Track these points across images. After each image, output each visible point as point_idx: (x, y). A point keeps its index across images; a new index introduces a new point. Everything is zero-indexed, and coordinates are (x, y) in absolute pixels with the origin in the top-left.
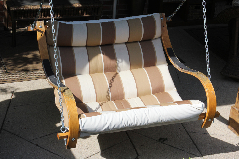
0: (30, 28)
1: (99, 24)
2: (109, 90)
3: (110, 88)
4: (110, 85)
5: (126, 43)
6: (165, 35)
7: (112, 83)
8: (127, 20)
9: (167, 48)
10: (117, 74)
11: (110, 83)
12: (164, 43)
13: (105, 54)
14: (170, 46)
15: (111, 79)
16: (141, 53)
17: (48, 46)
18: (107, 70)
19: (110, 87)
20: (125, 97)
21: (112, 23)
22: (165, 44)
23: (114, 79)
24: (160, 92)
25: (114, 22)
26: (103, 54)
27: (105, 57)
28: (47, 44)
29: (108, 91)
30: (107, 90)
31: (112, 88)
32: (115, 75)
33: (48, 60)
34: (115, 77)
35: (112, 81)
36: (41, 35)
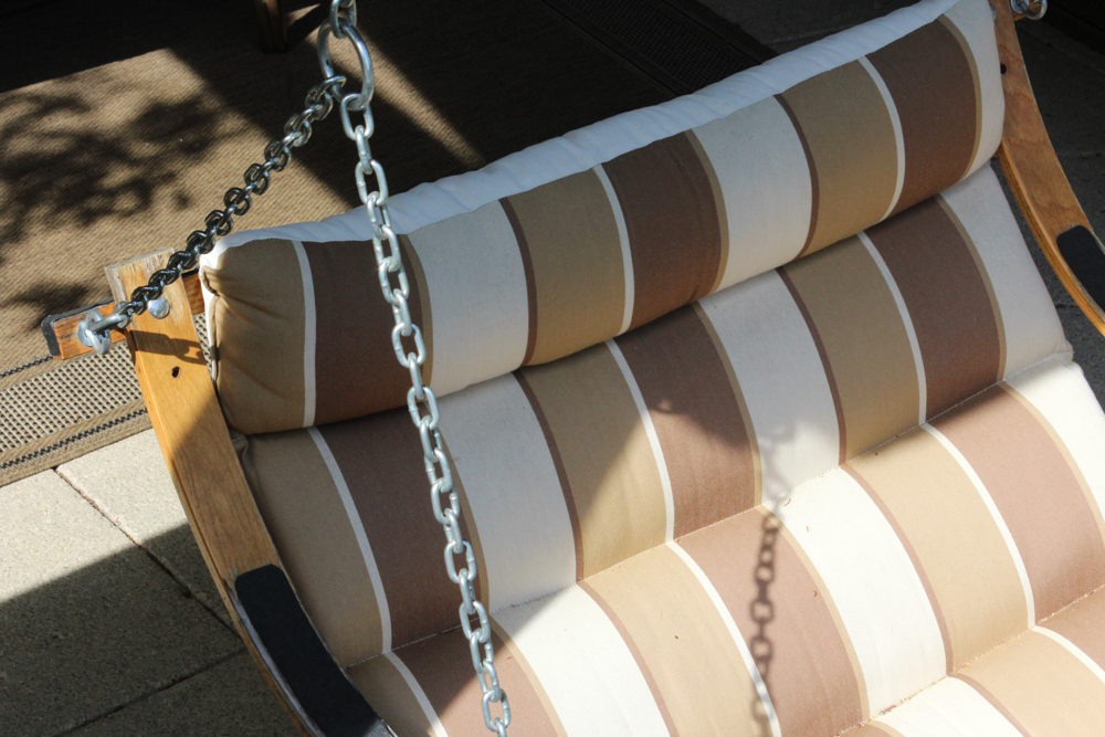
0: (75, 338)
1: (590, 173)
2: (762, 689)
3: (765, 678)
4: (762, 649)
5: (781, 270)
6: (1022, 136)
7: (771, 630)
8: (779, 97)
9: (1058, 232)
10: (774, 531)
11: (753, 629)
12: (1032, 198)
13: (665, 405)
14: (1075, 215)
15: (752, 591)
16: (900, 317)
17: (243, 443)
18: (695, 513)
19: (763, 661)
20: (867, 707)
21: (680, 153)
22: (1036, 205)
23: (774, 592)
24: (1082, 594)
25: (690, 131)
26: (652, 405)
27: (671, 423)
28: (233, 429)
29: (757, 698)
30: (748, 695)
31: (777, 667)
32: (766, 547)
33: (271, 569)
34: (769, 565)
35: (762, 611)
36: (176, 372)
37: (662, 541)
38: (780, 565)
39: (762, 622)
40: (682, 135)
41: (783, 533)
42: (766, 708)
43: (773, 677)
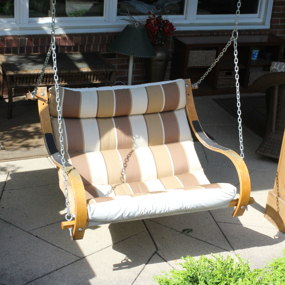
0: (30, 96)
1: (112, 91)
2: (124, 170)
3: (125, 169)
4: (125, 165)
5: (143, 114)
6: (190, 105)
7: (127, 163)
8: (145, 87)
9: (193, 120)
10: (133, 151)
11: (124, 162)
12: (190, 115)
13: (118, 128)
14: (196, 118)
15: (126, 157)
16: (162, 126)
17: (52, 117)
18: (121, 146)
19: (125, 167)
20: (142, 180)
21: (128, 91)
22: (190, 116)
23: (130, 158)
24: (184, 173)
25: (130, 89)
26: (117, 127)
27: (119, 131)
28: (51, 115)
29: (123, 172)
30: (121, 171)
31: (127, 168)
32: (131, 153)
33: (51, 134)
34: (130, 155)
35: (127, 160)
36: (43, 104)
37: (115, 149)
38: (132, 155)
39: (126, 162)
40: (128, 89)
41: (134, 152)
42: (123, 173)
43: (126, 169)
